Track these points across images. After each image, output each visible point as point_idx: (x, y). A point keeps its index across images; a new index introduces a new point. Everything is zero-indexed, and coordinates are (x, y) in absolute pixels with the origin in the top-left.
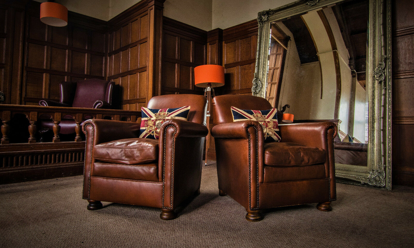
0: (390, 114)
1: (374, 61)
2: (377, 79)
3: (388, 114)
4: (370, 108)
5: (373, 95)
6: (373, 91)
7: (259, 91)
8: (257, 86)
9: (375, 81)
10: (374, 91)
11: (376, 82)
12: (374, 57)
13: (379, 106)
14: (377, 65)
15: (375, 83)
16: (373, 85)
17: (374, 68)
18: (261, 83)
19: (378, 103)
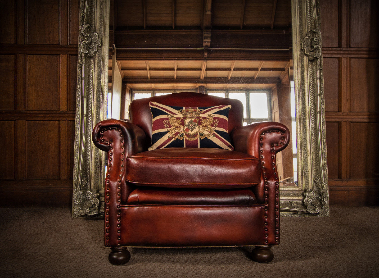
0: (323, 106)
1: (301, 26)
2: (308, 54)
3: (322, 107)
4: (297, 97)
5: (303, 78)
6: (302, 72)
7: (96, 52)
8: (90, 43)
9: (303, 57)
10: (304, 72)
11: (305, 58)
12: (301, 20)
13: (310, 94)
14: (304, 33)
15: (304, 60)
16: (301, 63)
17: (302, 38)
18: (99, 37)
19: (309, 90)
